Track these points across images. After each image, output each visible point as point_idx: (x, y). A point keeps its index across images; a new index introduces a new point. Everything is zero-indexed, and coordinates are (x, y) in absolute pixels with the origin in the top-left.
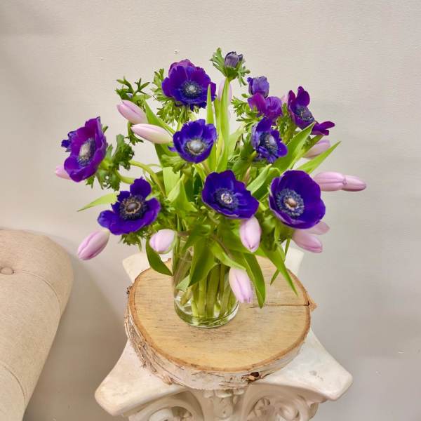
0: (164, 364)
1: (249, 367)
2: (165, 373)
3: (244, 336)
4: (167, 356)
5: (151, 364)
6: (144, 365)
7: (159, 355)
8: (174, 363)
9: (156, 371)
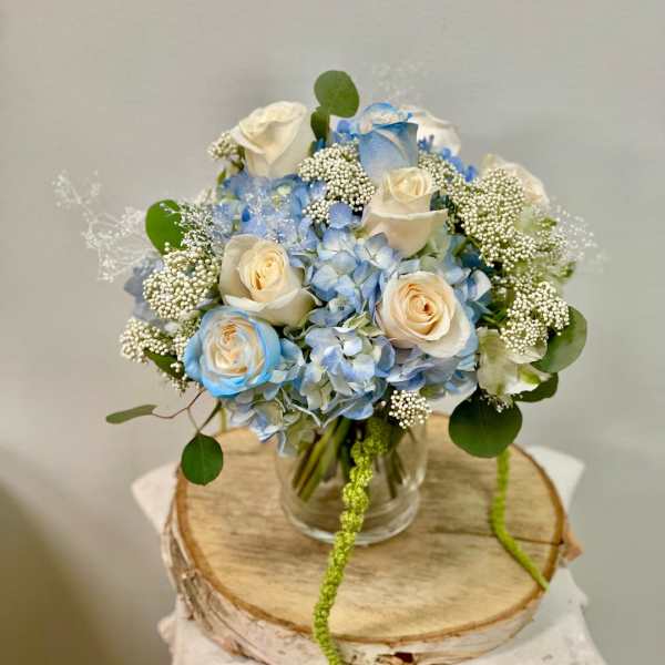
0: (226, 614)
1: (391, 640)
2: (228, 633)
3: (401, 584)
4: (235, 600)
5: (203, 616)
6: (191, 618)
7: (220, 596)
8: (247, 613)
9: (211, 628)
